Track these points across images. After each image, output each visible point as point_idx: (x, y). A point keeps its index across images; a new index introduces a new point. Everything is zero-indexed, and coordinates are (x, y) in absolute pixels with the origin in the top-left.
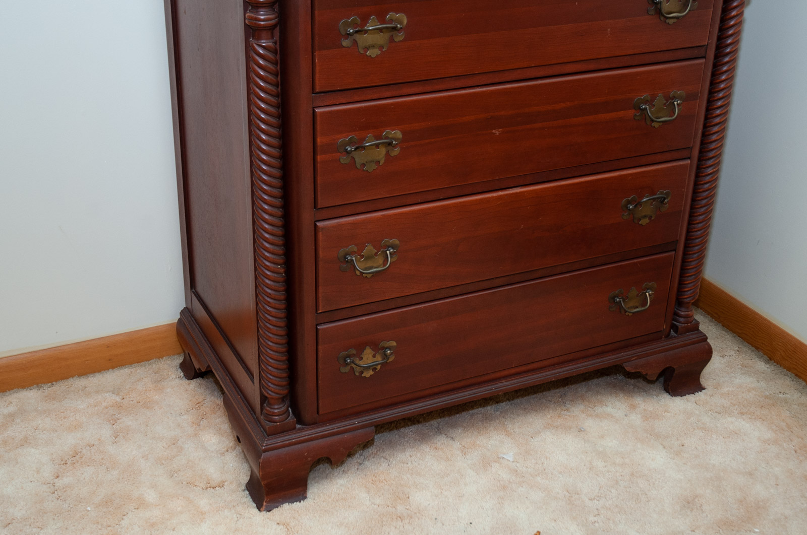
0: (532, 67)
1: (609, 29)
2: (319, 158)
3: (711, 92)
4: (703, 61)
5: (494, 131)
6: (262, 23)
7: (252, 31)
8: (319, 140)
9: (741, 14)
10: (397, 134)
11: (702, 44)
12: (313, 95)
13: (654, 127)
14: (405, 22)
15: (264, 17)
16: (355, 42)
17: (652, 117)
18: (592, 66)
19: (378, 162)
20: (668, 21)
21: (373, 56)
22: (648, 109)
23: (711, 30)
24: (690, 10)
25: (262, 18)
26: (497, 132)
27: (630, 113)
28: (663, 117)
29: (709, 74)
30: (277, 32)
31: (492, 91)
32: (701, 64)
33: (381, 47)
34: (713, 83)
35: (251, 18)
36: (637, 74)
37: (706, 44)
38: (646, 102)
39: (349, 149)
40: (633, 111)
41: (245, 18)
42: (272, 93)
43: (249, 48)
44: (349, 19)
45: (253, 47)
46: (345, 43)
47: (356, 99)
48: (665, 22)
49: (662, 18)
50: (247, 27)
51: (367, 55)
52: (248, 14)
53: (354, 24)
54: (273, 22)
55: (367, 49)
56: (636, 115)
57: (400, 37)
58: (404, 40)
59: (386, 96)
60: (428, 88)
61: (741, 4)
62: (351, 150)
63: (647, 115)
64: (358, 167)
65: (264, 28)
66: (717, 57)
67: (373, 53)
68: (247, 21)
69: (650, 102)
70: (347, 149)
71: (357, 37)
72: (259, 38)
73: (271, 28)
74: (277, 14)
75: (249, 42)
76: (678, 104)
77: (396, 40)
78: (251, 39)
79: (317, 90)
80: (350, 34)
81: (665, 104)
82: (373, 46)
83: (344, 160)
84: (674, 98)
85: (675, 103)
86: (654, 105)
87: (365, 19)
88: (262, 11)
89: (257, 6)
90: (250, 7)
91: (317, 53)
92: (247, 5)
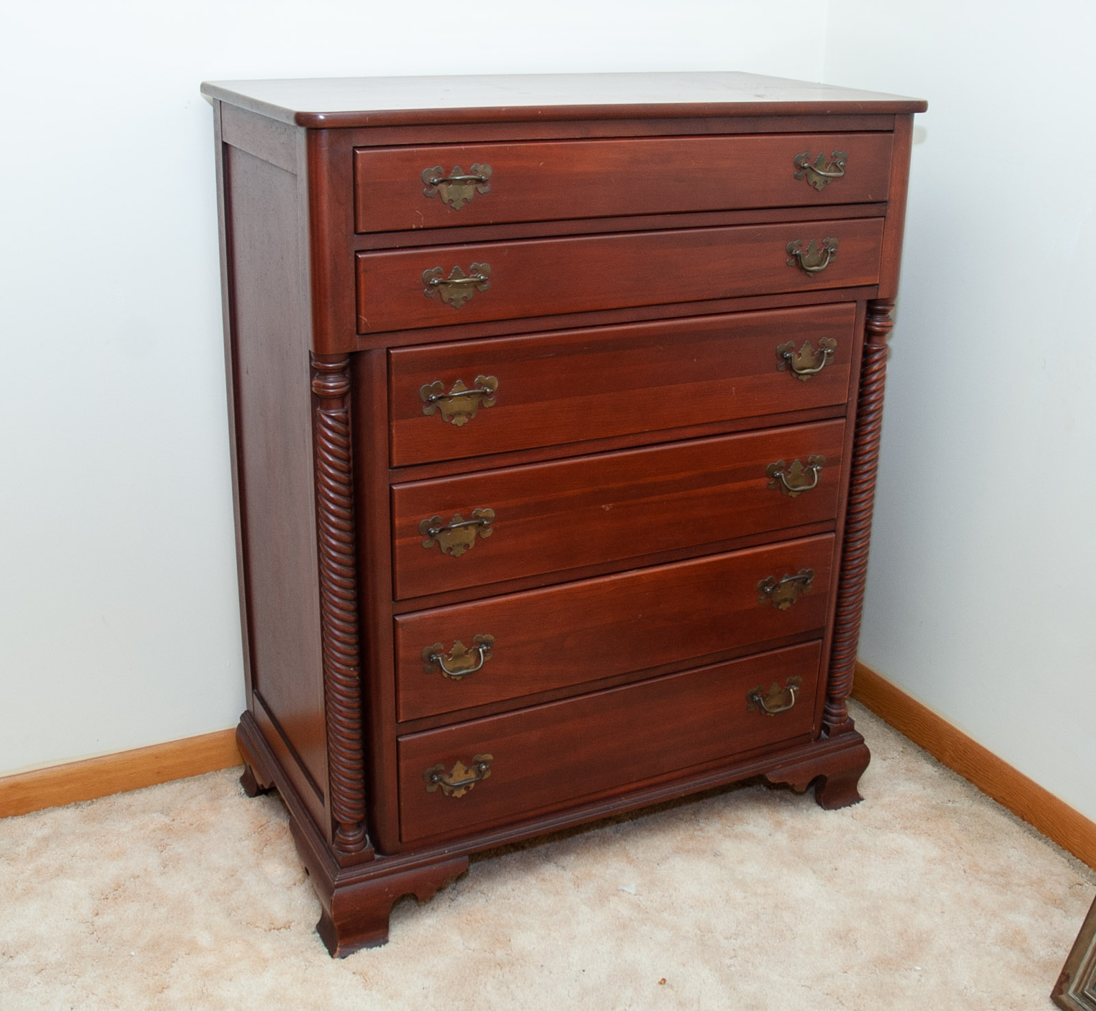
0: (646, 432)
1: (733, 388)
2: (397, 542)
3: (855, 455)
4: (842, 421)
5: (603, 506)
6: (331, 391)
7: (319, 400)
8: (397, 522)
9: (883, 368)
10: (488, 512)
11: (840, 403)
12: (390, 470)
13: (791, 497)
14: (496, 385)
15: (333, 384)
16: (439, 410)
17: (788, 486)
18: (717, 430)
19: (468, 545)
20: (800, 377)
21: (459, 425)
22: (783, 477)
23: (851, 386)
24: (825, 365)
25: (331, 385)
26: (607, 507)
27: (763, 482)
28: (801, 486)
29: (852, 435)
30: (348, 400)
31: (600, 462)
32: (841, 425)
33: (469, 414)
34: (857, 445)
35: (318, 386)
36: (769, 437)
37: (846, 401)
38: (780, 468)
39: (432, 532)
40: (766, 479)
41: (311, 386)
42: (343, 469)
43: (316, 419)
44: (431, 383)
45: (321, 418)
46: (427, 410)
47: (441, 473)
48: (798, 378)
49: (794, 375)
50: (314, 395)
51: (452, 424)
52: (314, 382)
53: (436, 390)
54: (344, 389)
55: (452, 416)
56: (769, 484)
57: (491, 403)
58: (496, 405)
59: (476, 469)
60: (525, 460)
61: (884, 357)
62: (435, 533)
63: (782, 485)
64: (444, 551)
65: (333, 396)
66: (859, 416)
67: (460, 421)
68: (313, 389)
69: (786, 469)
70: (430, 531)
71: (441, 404)
72: (328, 408)
73: (342, 397)
74: (347, 382)
75: (316, 412)
76: (817, 470)
77: (486, 406)
78: (318, 409)
79: (395, 465)
80: (432, 401)
81: (803, 470)
82: (459, 414)
83: (427, 544)
84: (812, 463)
85: (814, 469)
86: (790, 472)
87: (450, 383)
88: (331, 378)
89: (325, 373)
90: (317, 374)
91: (394, 423)
92: (314, 371)
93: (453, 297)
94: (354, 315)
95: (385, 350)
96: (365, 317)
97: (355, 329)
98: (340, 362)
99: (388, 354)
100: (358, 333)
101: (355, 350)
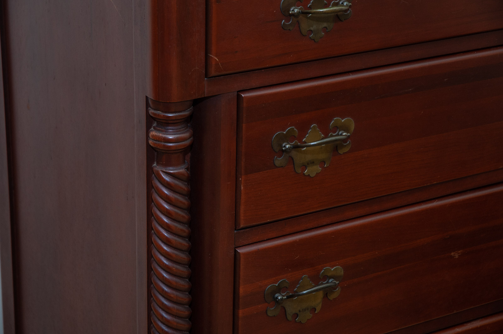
2: (241, 313)
5: (452, 254)
6: (171, 145)
7: (157, 154)
8: (242, 290)
10: (336, 269)
12: (235, 232)
14: (353, 128)
15: (173, 136)
16: (292, 160)
19: (315, 309)
21: (312, 176)
25: (171, 137)
26: (456, 255)
31: (453, 205)
33: (323, 162)
35: (155, 138)
39: (279, 298)
41: (147, 138)
42: (181, 233)
43: (151, 176)
44: (284, 130)
45: (158, 174)
46: (279, 161)
50: (149, 148)
51: (304, 175)
52: (153, 133)
53: (289, 137)
54: (187, 142)
55: (305, 166)
57: (345, 148)
58: (350, 151)
59: (324, 224)
62: (282, 299)
64: (290, 318)
67: (312, 171)
68: (150, 142)
70: (277, 298)
71: (294, 153)
72: (167, 163)
73: (185, 151)
75: (152, 169)
77: (341, 152)
78: (155, 165)
79: (242, 226)
80: (287, 151)
82: (312, 163)
83: (272, 311)
87: (303, 129)
88: (171, 129)
89: (165, 124)
90: (155, 125)
91: (242, 179)
92: (150, 120)
93: (312, 29)
94: (203, 54)
95: (236, 93)
96: (216, 56)
97: (204, 72)
98: (184, 111)
99: (239, 97)
100: (206, 76)
101: (203, 96)
